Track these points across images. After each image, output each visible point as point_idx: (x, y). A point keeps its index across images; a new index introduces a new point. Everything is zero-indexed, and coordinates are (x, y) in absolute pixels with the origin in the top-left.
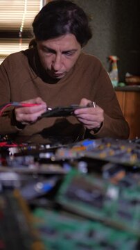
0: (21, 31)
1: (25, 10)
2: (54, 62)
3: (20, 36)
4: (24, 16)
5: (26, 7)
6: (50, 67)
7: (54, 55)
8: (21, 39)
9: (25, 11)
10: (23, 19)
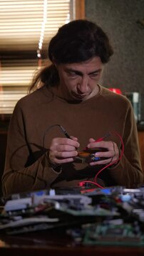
0: (40, 47)
1: (45, 16)
2: (80, 84)
3: (39, 55)
4: (43, 27)
5: (45, 13)
6: (75, 89)
7: (80, 77)
8: (40, 61)
9: (45, 19)
10: (43, 30)
